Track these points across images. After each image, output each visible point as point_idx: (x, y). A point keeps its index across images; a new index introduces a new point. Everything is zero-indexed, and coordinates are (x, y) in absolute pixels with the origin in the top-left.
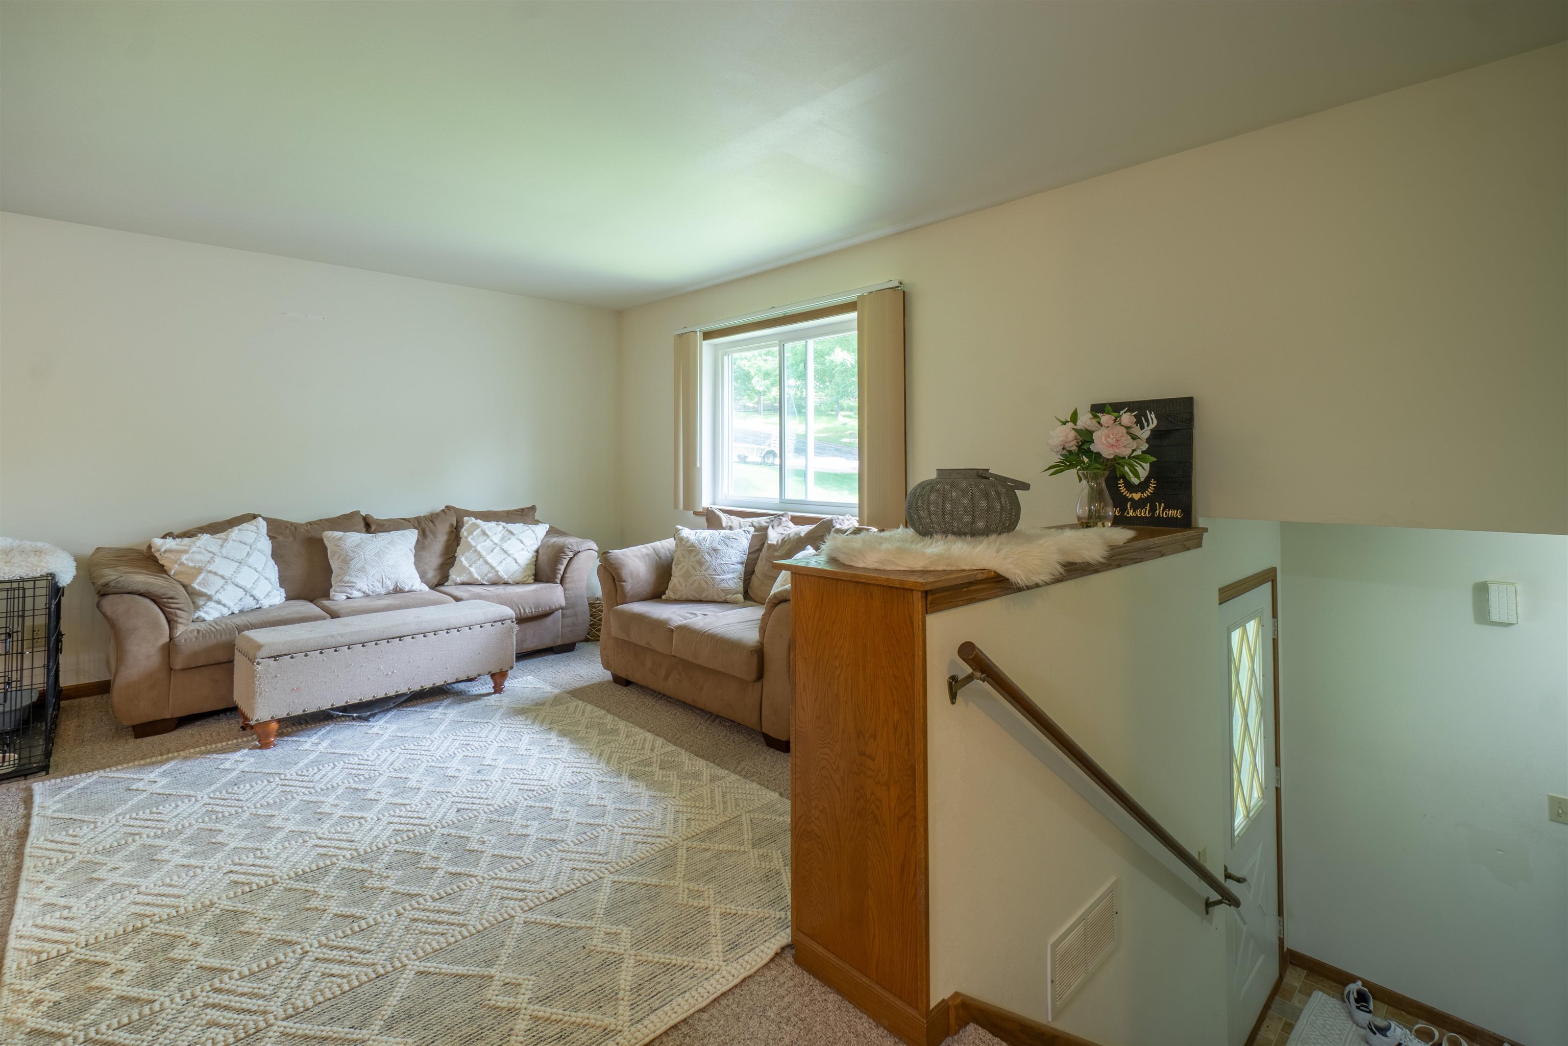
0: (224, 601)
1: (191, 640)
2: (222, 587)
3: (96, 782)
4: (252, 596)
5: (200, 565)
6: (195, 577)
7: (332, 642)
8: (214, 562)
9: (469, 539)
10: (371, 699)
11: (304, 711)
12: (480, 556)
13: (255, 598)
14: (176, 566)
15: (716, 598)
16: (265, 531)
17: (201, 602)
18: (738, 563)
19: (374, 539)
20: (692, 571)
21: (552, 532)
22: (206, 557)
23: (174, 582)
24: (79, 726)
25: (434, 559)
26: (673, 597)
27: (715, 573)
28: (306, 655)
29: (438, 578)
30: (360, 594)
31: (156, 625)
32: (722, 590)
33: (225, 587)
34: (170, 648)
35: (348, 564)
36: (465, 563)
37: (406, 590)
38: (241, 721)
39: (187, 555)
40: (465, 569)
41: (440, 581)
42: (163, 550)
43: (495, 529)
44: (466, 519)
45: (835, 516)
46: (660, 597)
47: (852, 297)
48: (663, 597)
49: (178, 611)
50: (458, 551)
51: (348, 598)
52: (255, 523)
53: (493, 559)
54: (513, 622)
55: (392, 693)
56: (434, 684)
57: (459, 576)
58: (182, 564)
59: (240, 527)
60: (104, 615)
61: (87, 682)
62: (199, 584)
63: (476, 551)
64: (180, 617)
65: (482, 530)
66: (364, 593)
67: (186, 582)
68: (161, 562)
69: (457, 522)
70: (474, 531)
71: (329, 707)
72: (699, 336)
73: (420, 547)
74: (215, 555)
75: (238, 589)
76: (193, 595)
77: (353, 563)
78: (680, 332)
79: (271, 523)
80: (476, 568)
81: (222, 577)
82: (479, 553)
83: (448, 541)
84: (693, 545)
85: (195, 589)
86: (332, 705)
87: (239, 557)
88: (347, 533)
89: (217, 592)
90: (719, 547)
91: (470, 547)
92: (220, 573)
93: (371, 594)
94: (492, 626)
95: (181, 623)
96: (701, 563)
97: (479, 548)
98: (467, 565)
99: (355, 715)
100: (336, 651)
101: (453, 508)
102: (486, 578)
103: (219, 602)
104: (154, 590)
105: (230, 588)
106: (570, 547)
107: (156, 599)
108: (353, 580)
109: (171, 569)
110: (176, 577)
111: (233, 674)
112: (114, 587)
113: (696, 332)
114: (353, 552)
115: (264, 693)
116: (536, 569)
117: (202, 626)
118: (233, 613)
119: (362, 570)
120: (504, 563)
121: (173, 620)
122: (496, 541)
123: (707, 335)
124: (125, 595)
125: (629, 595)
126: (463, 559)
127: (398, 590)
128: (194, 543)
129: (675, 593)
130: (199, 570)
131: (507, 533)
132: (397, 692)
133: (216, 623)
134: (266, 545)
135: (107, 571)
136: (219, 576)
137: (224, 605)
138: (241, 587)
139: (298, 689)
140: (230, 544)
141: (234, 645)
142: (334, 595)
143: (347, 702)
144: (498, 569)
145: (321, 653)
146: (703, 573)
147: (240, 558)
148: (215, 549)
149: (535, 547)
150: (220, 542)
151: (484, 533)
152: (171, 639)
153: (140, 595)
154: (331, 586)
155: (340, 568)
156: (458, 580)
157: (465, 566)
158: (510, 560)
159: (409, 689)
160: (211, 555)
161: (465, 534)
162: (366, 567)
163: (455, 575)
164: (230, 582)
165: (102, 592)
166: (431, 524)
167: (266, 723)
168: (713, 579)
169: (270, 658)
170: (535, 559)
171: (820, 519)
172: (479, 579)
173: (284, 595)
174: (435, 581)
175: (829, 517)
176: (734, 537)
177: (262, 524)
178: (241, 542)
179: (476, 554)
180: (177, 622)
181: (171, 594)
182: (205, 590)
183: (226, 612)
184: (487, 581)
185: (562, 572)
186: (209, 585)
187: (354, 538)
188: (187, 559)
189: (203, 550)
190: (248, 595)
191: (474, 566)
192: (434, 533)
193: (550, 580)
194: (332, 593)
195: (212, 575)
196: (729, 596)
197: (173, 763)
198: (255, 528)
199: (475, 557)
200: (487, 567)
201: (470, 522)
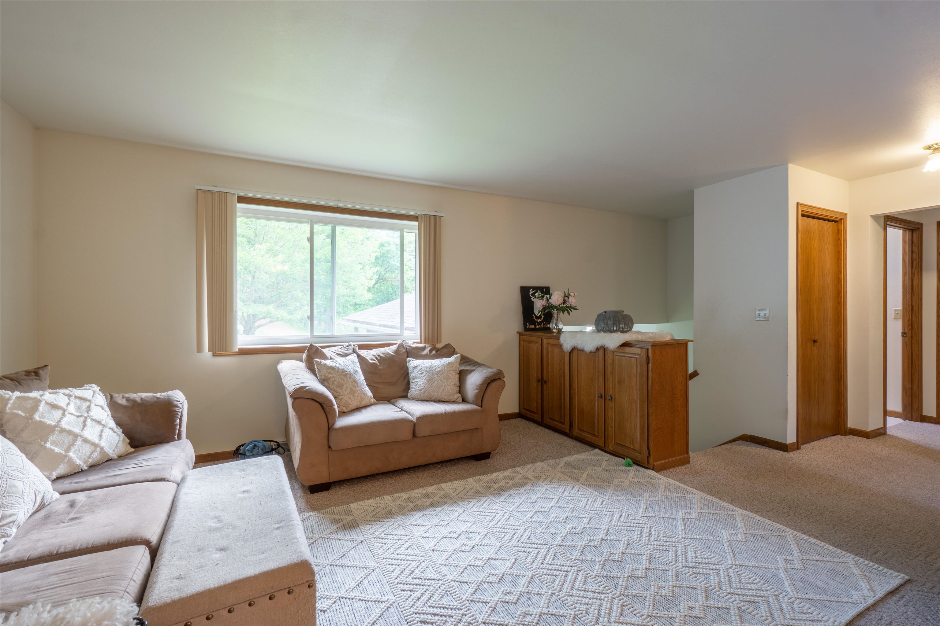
72: (236, 198)
78: (206, 188)
113: (233, 194)
172: (83, 463)
179: (65, 434)
191: (73, 449)
199: (67, 439)
200: (88, 446)
201: (14, 397)
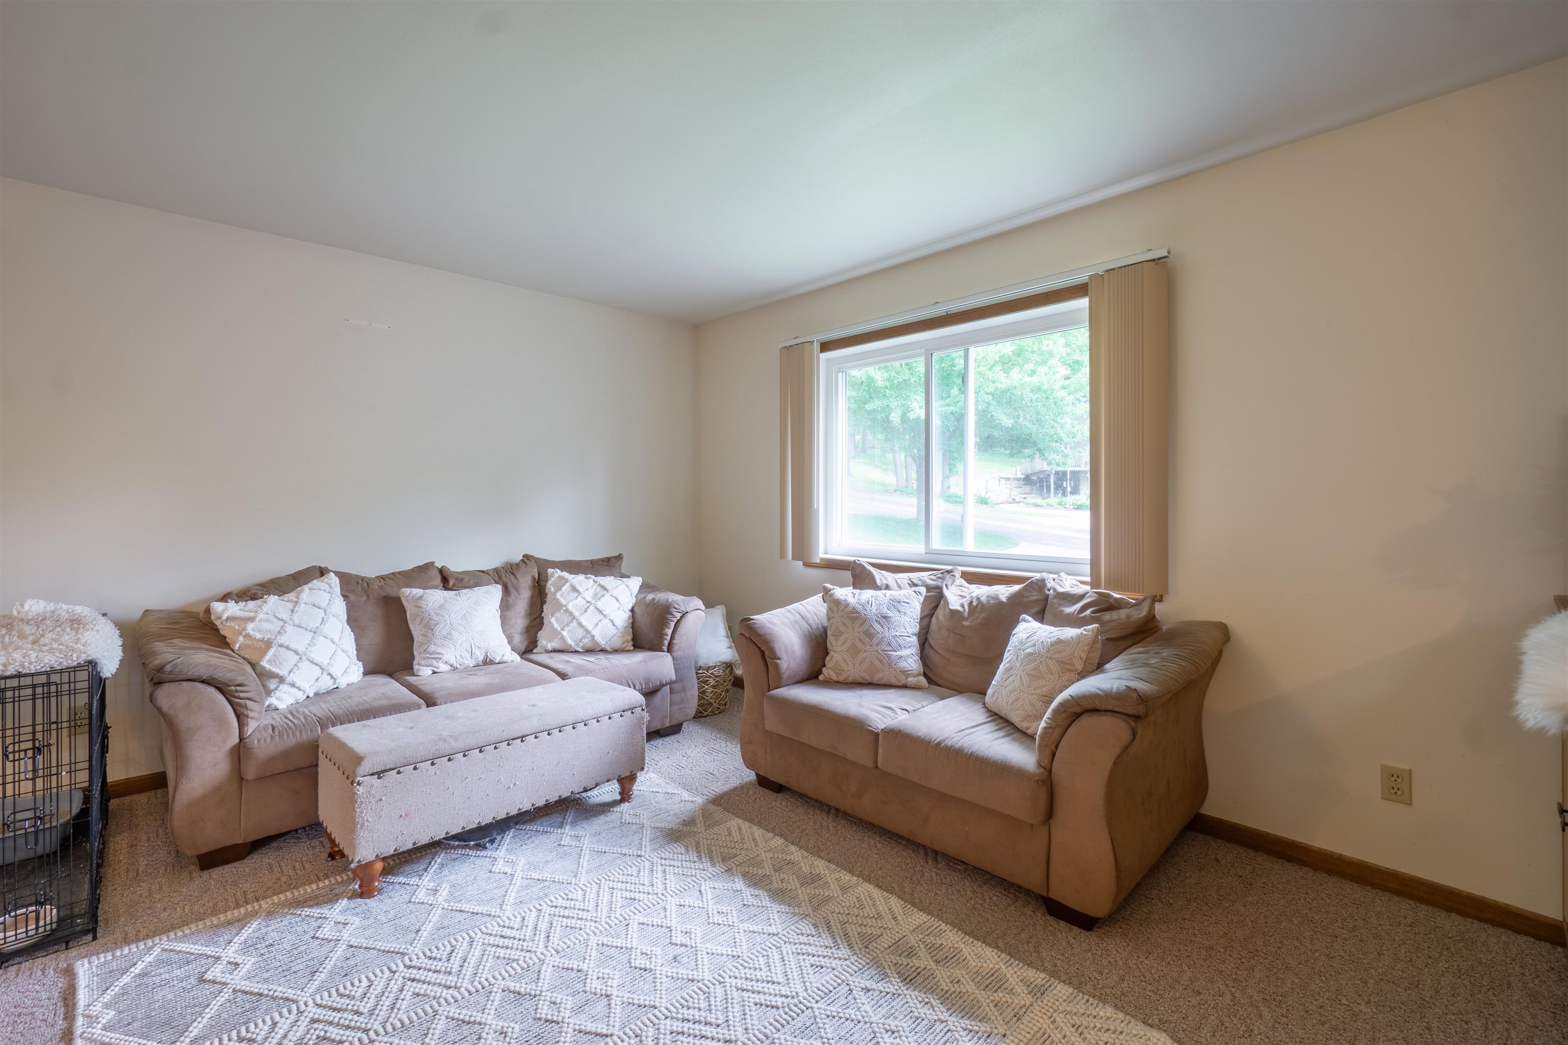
0: (298, 684)
1: (265, 740)
2: (296, 665)
3: (159, 962)
4: (329, 674)
5: (270, 636)
6: (263, 652)
7: (444, 748)
8: (285, 632)
9: (558, 596)
10: (490, 821)
11: (414, 844)
12: (573, 617)
13: (332, 677)
14: (241, 639)
15: (894, 681)
16: (337, 589)
17: (272, 685)
18: (913, 634)
19: (458, 598)
20: (859, 645)
21: (645, 587)
22: (276, 626)
23: (241, 661)
24: (132, 846)
25: (519, 622)
26: (834, 677)
27: (889, 648)
28: (415, 768)
29: (525, 643)
30: (447, 668)
31: (222, 722)
32: (900, 671)
33: (299, 665)
34: (240, 752)
35: (432, 630)
36: (557, 626)
37: (497, 661)
38: (328, 845)
39: (254, 624)
40: (556, 634)
41: (528, 650)
42: (224, 617)
43: (585, 583)
44: (550, 571)
45: (1045, 575)
46: (817, 677)
47: (1082, 277)
48: (821, 677)
49: (248, 702)
50: (545, 610)
51: (434, 673)
52: (326, 580)
53: (588, 620)
54: (643, 710)
55: (514, 812)
56: (560, 796)
57: (550, 641)
58: (248, 636)
59: (310, 585)
60: (160, 710)
61: (139, 774)
62: (269, 662)
63: (567, 611)
64: (251, 710)
65: (571, 585)
66: (451, 666)
67: (253, 658)
68: (222, 633)
69: (539, 574)
70: (563, 586)
71: (443, 836)
72: (816, 346)
73: (505, 606)
74: (285, 623)
75: (314, 666)
76: (264, 676)
77: (437, 630)
78: (788, 344)
79: (342, 576)
80: (569, 631)
81: (296, 652)
82: (571, 614)
83: (532, 598)
84: (855, 611)
85: (264, 668)
86: (447, 833)
87: (313, 625)
88: (427, 591)
89: (290, 672)
90: (890, 614)
91: (559, 606)
92: (293, 646)
93: (458, 666)
94: (621, 716)
95: (253, 718)
96: (870, 635)
97: (571, 607)
98: (559, 629)
99: (472, 843)
100: (449, 760)
101: (532, 557)
102: (581, 644)
103: (293, 685)
104: (220, 675)
105: (305, 665)
106: (677, 606)
107: (222, 687)
108: (439, 650)
109: (235, 643)
110: (241, 653)
111: (317, 785)
112: (170, 673)
113: (812, 342)
114: (437, 614)
115: (366, 824)
116: (633, 633)
117: (278, 720)
118: (308, 697)
119: (448, 637)
120: (600, 625)
121: (243, 714)
122: (589, 599)
123: (826, 346)
124: (185, 683)
125: (785, 676)
126: (553, 620)
127: (488, 662)
128: (260, 607)
129: (838, 674)
130: (268, 644)
131: (599, 588)
132: (519, 809)
133: (291, 713)
134: (339, 607)
135: (160, 646)
136: (292, 650)
137: (299, 689)
138: (317, 665)
139: (406, 815)
140: (301, 608)
141: (318, 746)
142: (418, 670)
143: (463, 828)
144: (594, 633)
145: (433, 764)
146: (875, 648)
147: (315, 626)
148: (285, 615)
149: (630, 606)
150: (290, 605)
151: (574, 589)
152: (241, 740)
153: (203, 682)
154: (413, 658)
155: (423, 635)
156: (550, 647)
157: (556, 630)
158: (606, 622)
159: (533, 805)
160: (281, 623)
161: (552, 589)
162: (453, 633)
163: (545, 641)
164: (304, 658)
165: (155, 680)
166: (512, 577)
167: (370, 864)
168: (889, 657)
169: (372, 774)
170: (631, 621)
171: (1027, 579)
172: (573, 645)
173: (362, 670)
174: (523, 648)
175: (1037, 576)
176: (906, 600)
177: (334, 580)
178: (314, 605)
179: (567, 614)
180: (247, 716)
181: (240, 679)
182: (275, 670)
183: (301, 697)
184: (582, 648)
185: (669, 638)
186: (280, 663)
187: (435, 597)
188: (253, 630)
189: (272, 618)
190: (325, 673)
191: (567, 629)
192: (517, 589)
193: (655, 647)
194: (416, 667)
195: (283, 649)
196: (910, 679)
197: (255, 925)
198: (327, 586)
199: (566, 618)
200: (581, 630)
201: (556, 575)
